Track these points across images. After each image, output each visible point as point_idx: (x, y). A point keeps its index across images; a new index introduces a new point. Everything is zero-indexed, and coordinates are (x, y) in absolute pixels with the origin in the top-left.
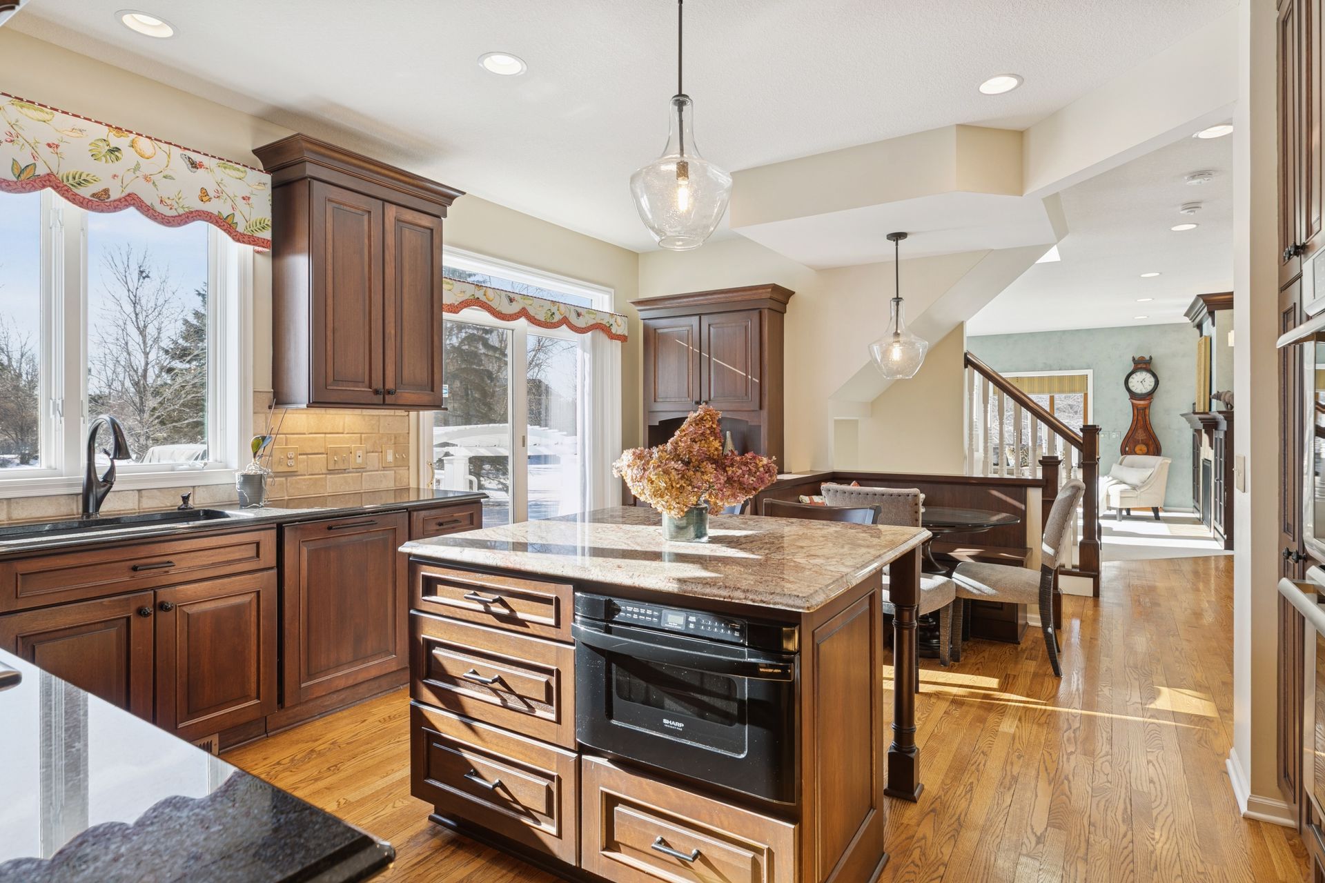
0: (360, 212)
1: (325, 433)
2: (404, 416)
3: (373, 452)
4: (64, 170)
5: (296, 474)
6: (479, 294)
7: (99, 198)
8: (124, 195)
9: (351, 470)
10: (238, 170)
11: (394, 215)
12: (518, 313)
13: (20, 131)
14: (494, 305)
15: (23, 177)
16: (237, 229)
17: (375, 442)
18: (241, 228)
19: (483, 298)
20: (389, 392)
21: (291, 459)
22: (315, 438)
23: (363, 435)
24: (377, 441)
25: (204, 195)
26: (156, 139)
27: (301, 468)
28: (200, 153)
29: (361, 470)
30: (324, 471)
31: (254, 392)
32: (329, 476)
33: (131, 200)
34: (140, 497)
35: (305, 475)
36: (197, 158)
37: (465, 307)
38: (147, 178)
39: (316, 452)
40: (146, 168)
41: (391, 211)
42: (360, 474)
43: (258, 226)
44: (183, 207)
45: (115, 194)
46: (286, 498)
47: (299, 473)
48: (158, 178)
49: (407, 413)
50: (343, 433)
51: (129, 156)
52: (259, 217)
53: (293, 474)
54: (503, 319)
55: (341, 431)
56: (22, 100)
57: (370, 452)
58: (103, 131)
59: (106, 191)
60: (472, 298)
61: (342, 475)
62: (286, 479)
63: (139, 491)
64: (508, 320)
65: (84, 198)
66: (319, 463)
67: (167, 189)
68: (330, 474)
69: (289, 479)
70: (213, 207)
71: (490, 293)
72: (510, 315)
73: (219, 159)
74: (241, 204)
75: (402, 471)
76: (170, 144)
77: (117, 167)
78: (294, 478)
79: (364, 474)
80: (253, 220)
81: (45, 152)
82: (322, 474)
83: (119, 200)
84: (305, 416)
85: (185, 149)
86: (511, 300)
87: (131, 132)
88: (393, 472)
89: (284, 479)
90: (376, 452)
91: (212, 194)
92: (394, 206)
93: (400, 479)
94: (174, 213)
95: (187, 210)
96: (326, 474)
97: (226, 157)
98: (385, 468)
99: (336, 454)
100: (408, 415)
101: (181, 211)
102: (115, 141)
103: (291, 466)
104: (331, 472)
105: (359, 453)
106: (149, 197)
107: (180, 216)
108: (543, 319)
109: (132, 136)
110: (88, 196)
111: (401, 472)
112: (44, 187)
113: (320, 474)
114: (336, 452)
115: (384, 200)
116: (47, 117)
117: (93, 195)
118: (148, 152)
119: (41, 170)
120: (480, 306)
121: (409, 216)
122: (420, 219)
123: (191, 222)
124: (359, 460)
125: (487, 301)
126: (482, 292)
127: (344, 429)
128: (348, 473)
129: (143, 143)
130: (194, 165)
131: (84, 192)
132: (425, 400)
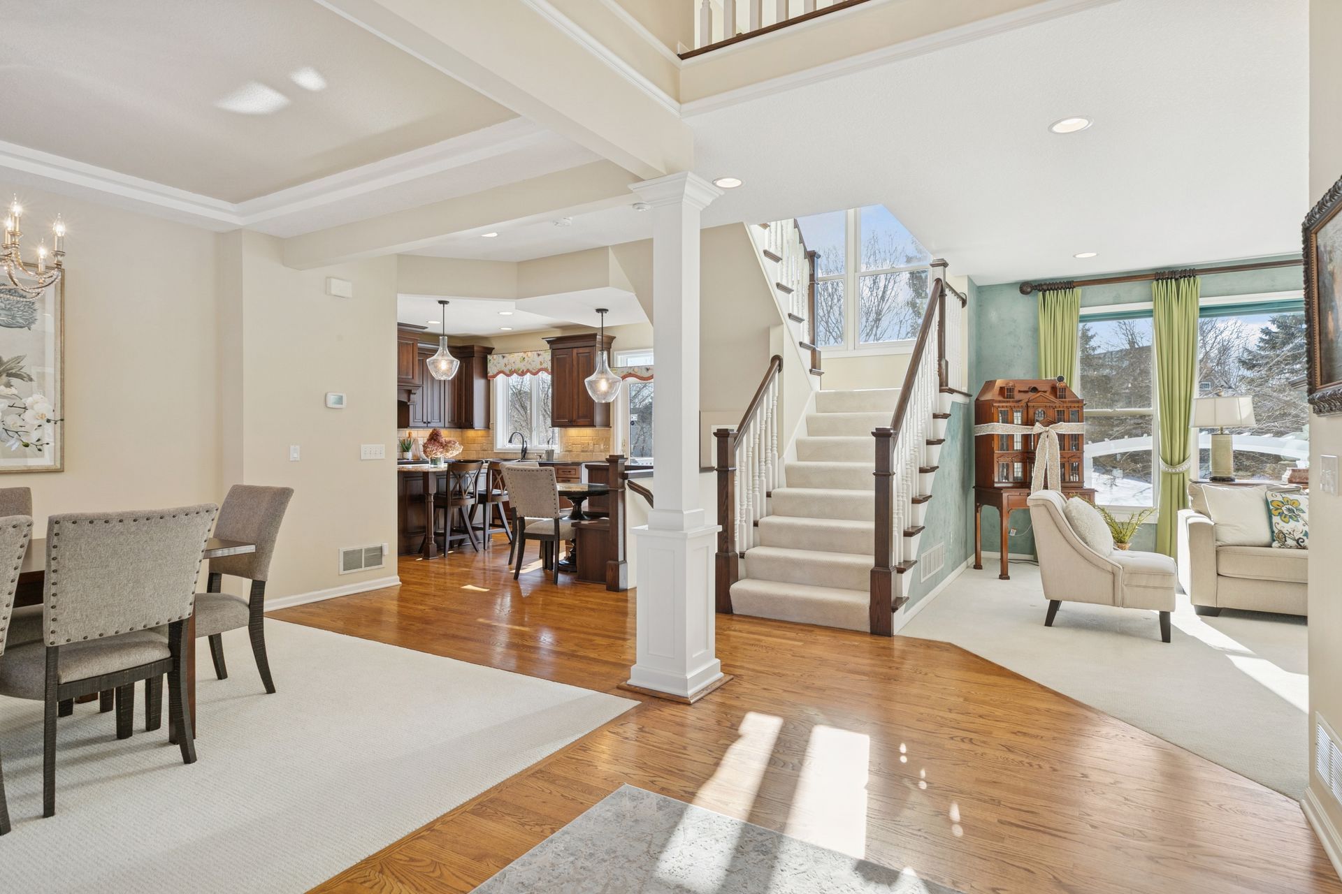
0: (565, 356)
1: (581, 437)
4: (516, 367)
6: (631, 371)
9: (588, 451)
10: (543, 353)
13: (510, 361)
14: (639, 374)
17: (597, 440)
19: (633, 372)
21: (570, 446)
22: (577, 438)
23: (593, 438)
25: (541, 363)
26: (532, 351)
27: (573, 449)
29: (592, 451)
30: (580, 451)
33: (528, 371)
35: (574, 452)
36: (539, 352)
39: (577, 443)
40: (530, 360)
41: (575, 351)
48: (532, 363)
50: (586, 437)
51: (526, 359)
53: (571, 451)
56: (510, 354)
57: (595, 444)
58: (521, 354)
59: (523, 370)
60: (627, 373)
64: (647, 380)
66: (579, 448)
71: (636, 370)
72: (648, 377)
76: (534, 351)
77: (525, 363)
79: (593, 453)
81: (513, 364)
85: (537, 351)
86: (648, 370)
88: (604, 453)
91: (543, 362)
92: (576, 349)
97: (546, 349)
102: (525, 355)
104: (583, 451)
106: (531, 369)
109: (527, 353)
115: (573, 348)
116: (514, 355)
118: (531, 356)
120: (631, 377)
121: (581, 350)
122: (586, 350)
123: (539, 372)
129: (529, 354)
130: (539, 355)
131: (520, 372)
132: (587, 423)
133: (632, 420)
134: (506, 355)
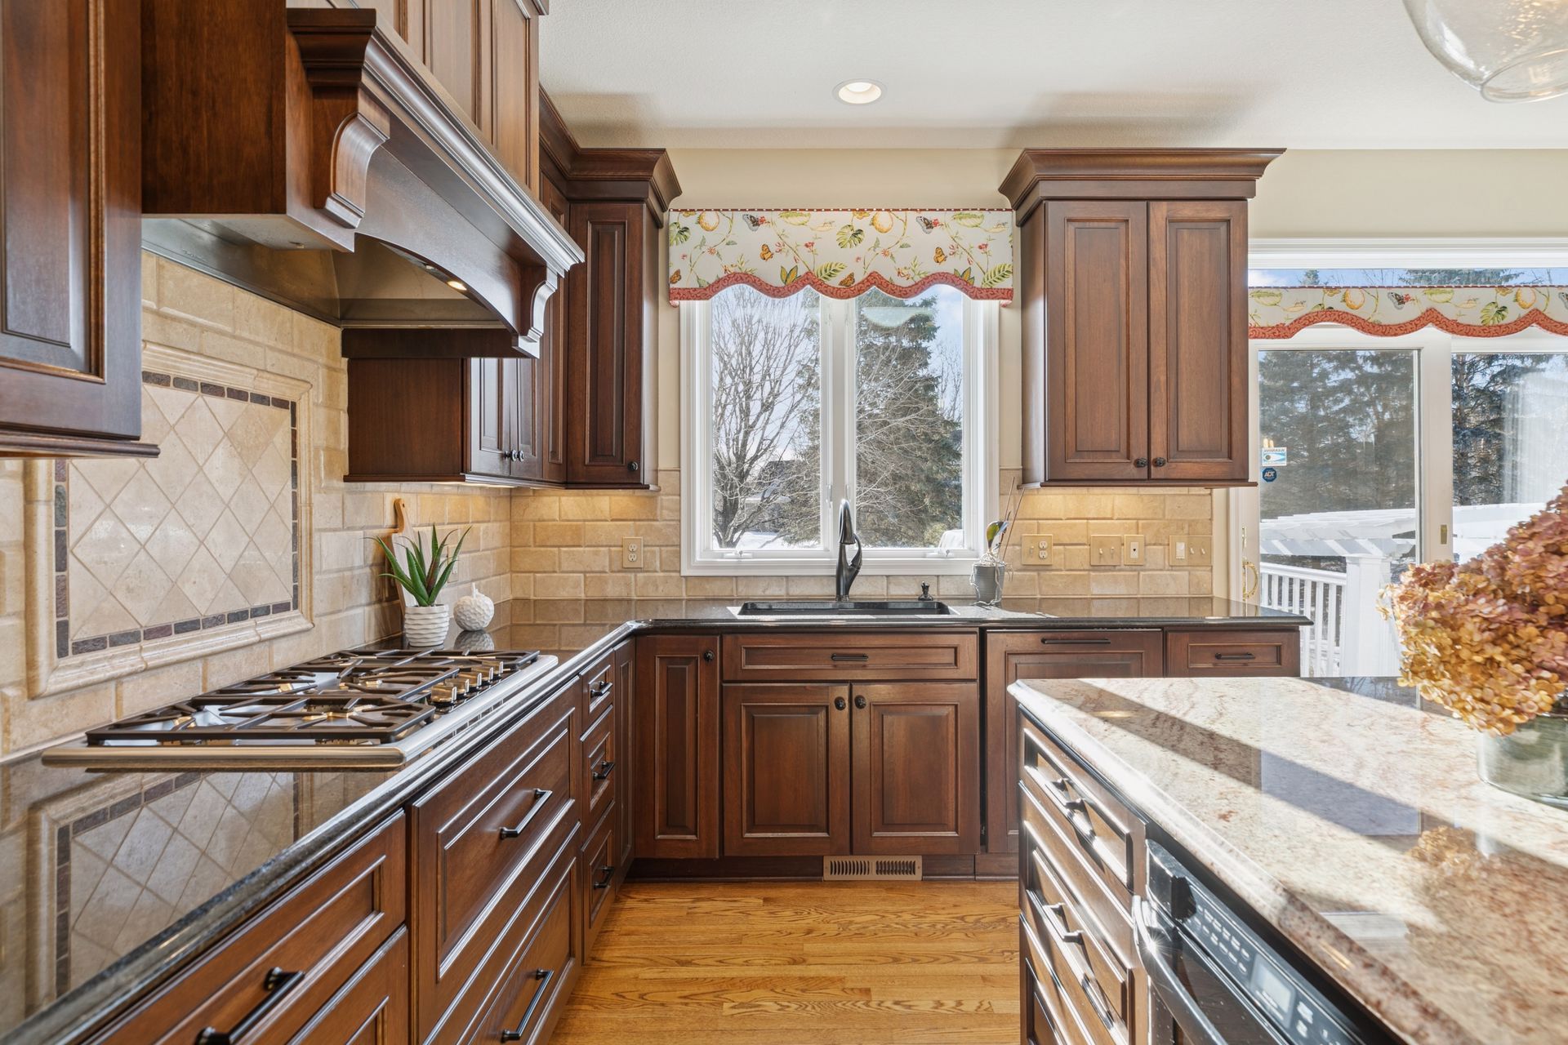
0: (1113, 225)
1: (1087, 519)
2: (1204, 495)
3: (1155, 544)
4: (818, 266)
5: (1049, 568)
6: (1334, 302)
7: (845, 285)
8: (866, 275)
9: (1123, 567)
10: (975, 216)
11: (1165, 215)
12: (1419, 319)
13: (785, 239)
14: (1362, 313)
15: (788, 281)
16: (975, 285)
17: (1158, 530)
18: (978, 284)
19: (1342, 307)
20: (1158, 463)
21: (1043, 549)
22: (1075, 525)
23: (1141, 522)
24: (1162, 530)
25: (940, 255)
26: (894, 210)
27: (1056, 561)
28: (935, 210)
29: (1137, 567)
30: (1087, 567)
31: (1000, 470)
32: (1092, 574)
33: (872, 279)
34: (888, 583)
35: (1061, 570)
36: (930, 216)
37: (1305, 325)
38: (885, 253)
39: (1075, 542)
40: (886, 241)
41: (1160, 211)
42: (1136, 573)
43: (997, 276)
44: (919, 274)
45: (859, 278)
46: (1039, 596)
47: (1053, 568)
48: (896, 251)
49: (1208, 491)
50: (1111, 519)
51: (870, 235)
52: (998, 265)
53: (1047, 568)
54: (1384, 334)
55: (1109, 516)
56: (787, 210)
57: (1150, 545)
58: (848, 217)
59: (851, 276)
60: (1320, 308)
61: (1110, 573)
62: (1039, 575)
63: (888, 576)
64: (1396, 335)
65: (834, 288)
66: (1080, 556)
67: (903, 259)
68: (1094, 571)
69: (1042, 573)
70: (948, 267)
71: (1355, 297)
72: (1400, 326)
73: (955, 210)
74: (977, 254)
75: (1202, 573)
76: (907, 210)
77: (861, 249)
78: (1048, 573)
79: (1142, 573)
80: (991, 269)
81: (804, 253)
82: (1084, 570)
83: (862, 282)
84: (1061, 497)
85: (921, 210)
86: (1401, 300)
87: (872, 210)
88: (1187, 573)
89: (1035, 574)
90: (1160, 544)
91: (947, 251)
92: (1165, 203)
93: (1198, 583)
94: (911, 282)
95: (923, 276)
96: (1089, 570)
97: (961, 207)
98: (1172, 567)
99: (1101, 545)
100: (1210, 494)
101: (917, 279)
102: (858, 224)
103: (1043, 558)
104: (1095, 568)
105: (1134, 545)
106: (888, 273)
107: (916, 284)
108: (1478, 322)
109: (872, 214)
110: (837, 285)
111: (1198, 573)
112: (804, 285)
113: (1080, 570)
114: (1101, 543)
115: (1149, 200)
116: (804, 219)
117: (841, 284)
118: (886, 226)
119: (802, 272)
120: (1335, 320)
121: (1187, 210)
122: (1208, 211)
123: (927, 288)
124: (1135, 555)
125: (1348, 310)
126: (1339, 296)
127: (1113, 514)
128: (1120, 570)
129: (883, 218)
130: (929, 225)
131: (834, 282)
132: (1217, 471)
133: (1267, 464)
134: (767, 215)
